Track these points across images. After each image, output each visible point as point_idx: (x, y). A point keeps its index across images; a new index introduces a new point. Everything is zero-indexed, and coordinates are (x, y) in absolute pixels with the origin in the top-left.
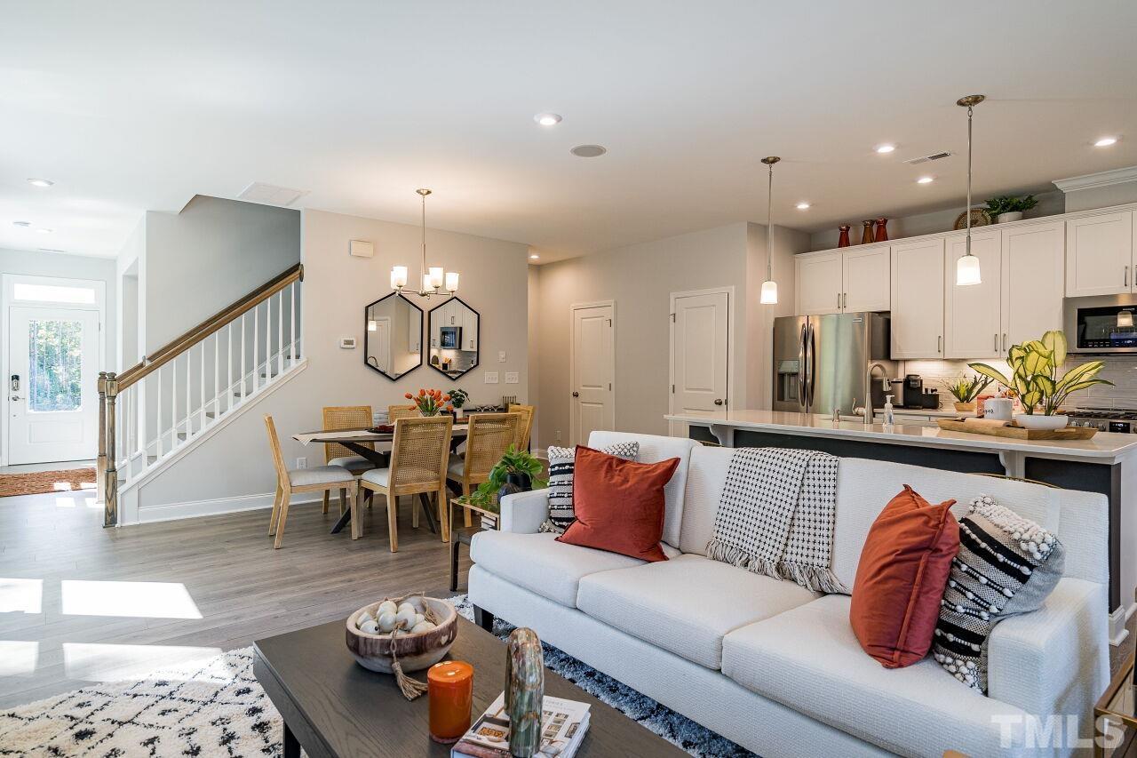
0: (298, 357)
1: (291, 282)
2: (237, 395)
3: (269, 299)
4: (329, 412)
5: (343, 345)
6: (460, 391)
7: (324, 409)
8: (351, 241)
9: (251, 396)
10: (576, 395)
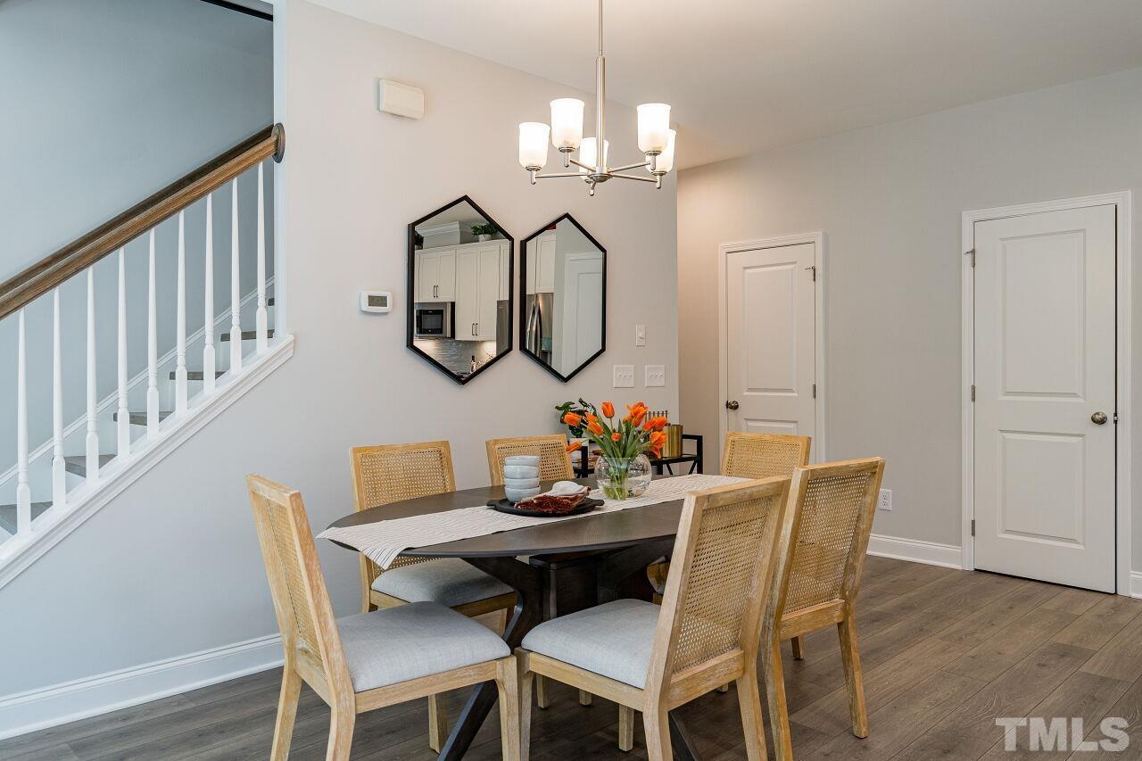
0: (271, 333)
1: (257, 161)
2: (138, 419)
3: (209, 197)
4: (367, 458)
5: (366, 307)
6: (581, 402)
7: (356, 451)
8: (378, 80)
9: (173, 423)
10: (733, 407)
